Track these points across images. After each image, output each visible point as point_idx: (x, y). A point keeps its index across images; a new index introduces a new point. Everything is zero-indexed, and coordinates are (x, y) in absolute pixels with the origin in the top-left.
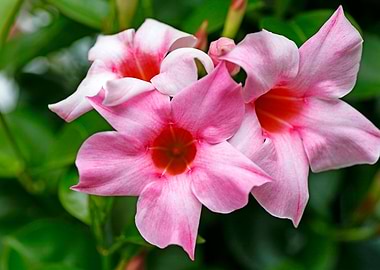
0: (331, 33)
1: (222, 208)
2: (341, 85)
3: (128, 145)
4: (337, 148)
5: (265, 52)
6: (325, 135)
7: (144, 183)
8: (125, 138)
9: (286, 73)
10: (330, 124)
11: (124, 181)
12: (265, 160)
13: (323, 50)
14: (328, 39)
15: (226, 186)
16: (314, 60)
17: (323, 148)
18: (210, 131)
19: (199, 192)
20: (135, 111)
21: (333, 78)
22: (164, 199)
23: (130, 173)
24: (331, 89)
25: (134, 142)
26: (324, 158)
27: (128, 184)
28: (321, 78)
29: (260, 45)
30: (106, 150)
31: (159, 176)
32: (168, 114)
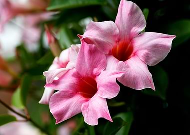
0: (123, 9)
2: (140, 27)
3: (67, 94)
4: (154, 51)
5: (98, 29)
6: (146, 49)
7: (81, 106)
8: (64, 92)
9: (114, 34)
10: (145, 43)
11: (73, 109)
13: (123, 17)
14: (123, 12)
16: (123, 23)
17: (147, 54)
18: (96, 71)
21: (135, 25)
22: (91, 106)
23: (73, 105)
24: (136, 30)
25: (68, 91)
26: (151, 58)
27: (75, 109)
28: (130, 28)
30: (60, 101)
32: (77, 75)
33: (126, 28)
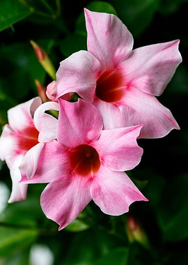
0: (94, 27)
1: (134, 163)
2: (126, 44)
3: (61, 183)
4: (157, 73)
5: (73, 72)
6: (144, 74)
7: (88, 191)
9: (94, 68)
10: (141, 66)
11: (78, 201)
12: (130, 118)
13: (99, 39)
14: (96, 31)
15: (125, 152)
16: (100, 47)
17: (150, 81)
18: (90, 135)
19: (116, 167)
20: (47, 164)
21: (118, 45)
22: (104, 188)
23: (76, 194)
24: (123, 51)
25: (62, 178)
26: (157, 83)
27: (81, 199)
28: (112, 51)
29: (67, 72)
30: (54, 196)
31: (91, 179)
32: (63, 148)
33: (107, 54)
